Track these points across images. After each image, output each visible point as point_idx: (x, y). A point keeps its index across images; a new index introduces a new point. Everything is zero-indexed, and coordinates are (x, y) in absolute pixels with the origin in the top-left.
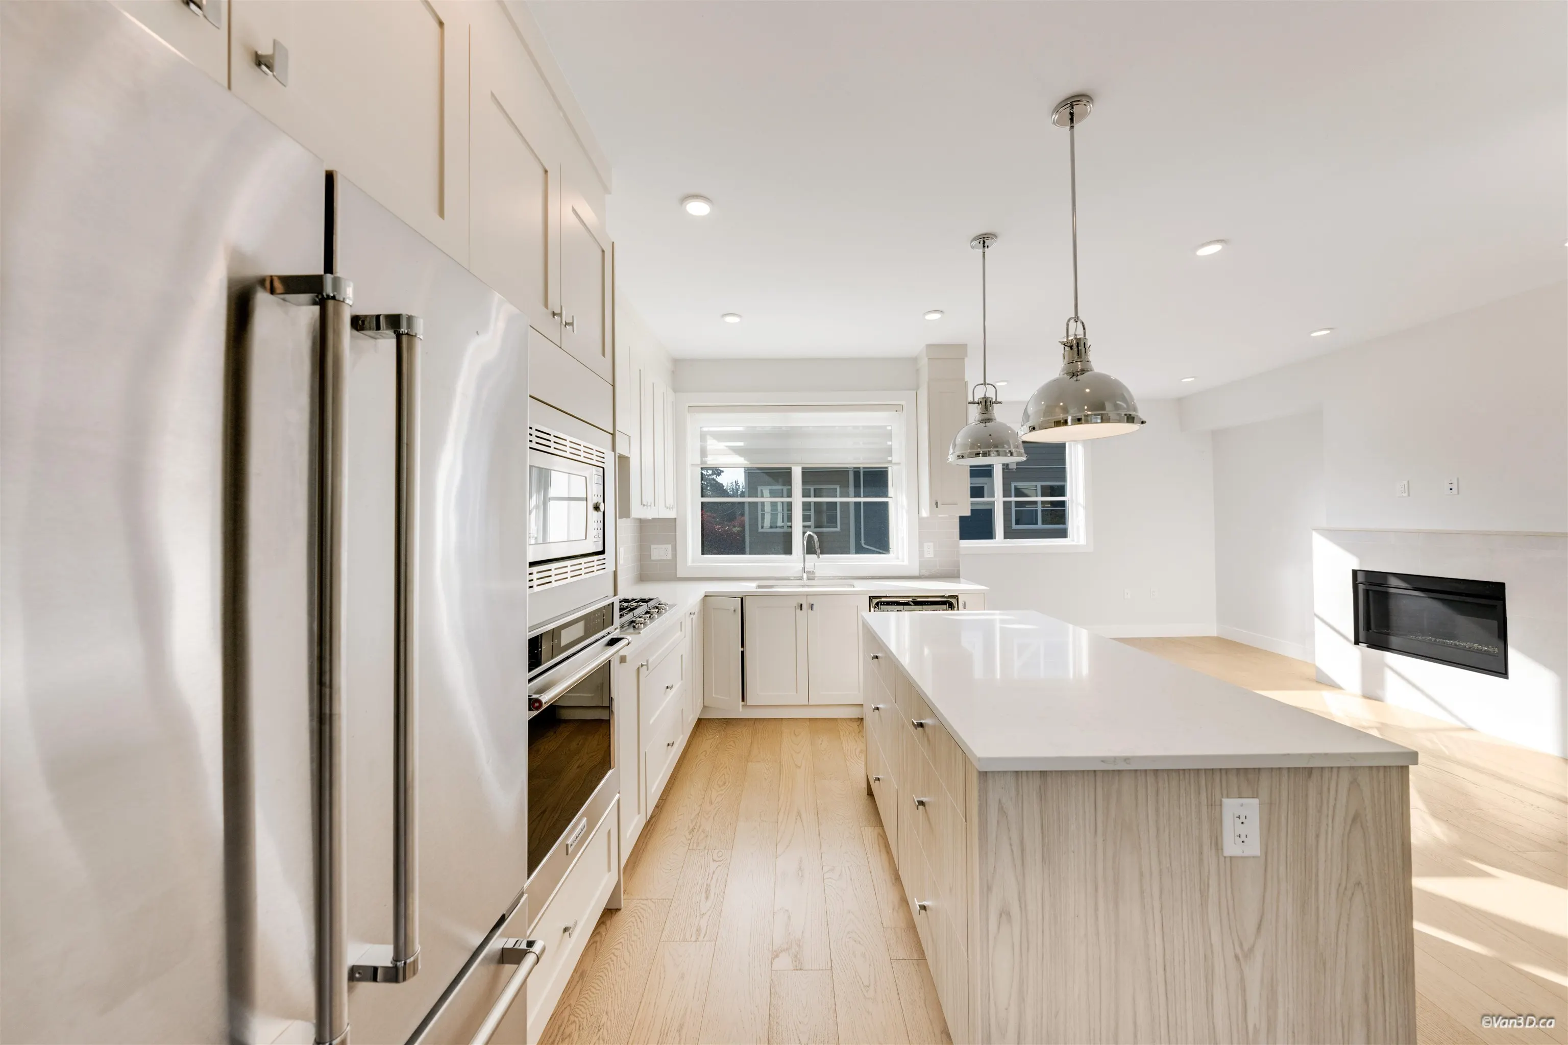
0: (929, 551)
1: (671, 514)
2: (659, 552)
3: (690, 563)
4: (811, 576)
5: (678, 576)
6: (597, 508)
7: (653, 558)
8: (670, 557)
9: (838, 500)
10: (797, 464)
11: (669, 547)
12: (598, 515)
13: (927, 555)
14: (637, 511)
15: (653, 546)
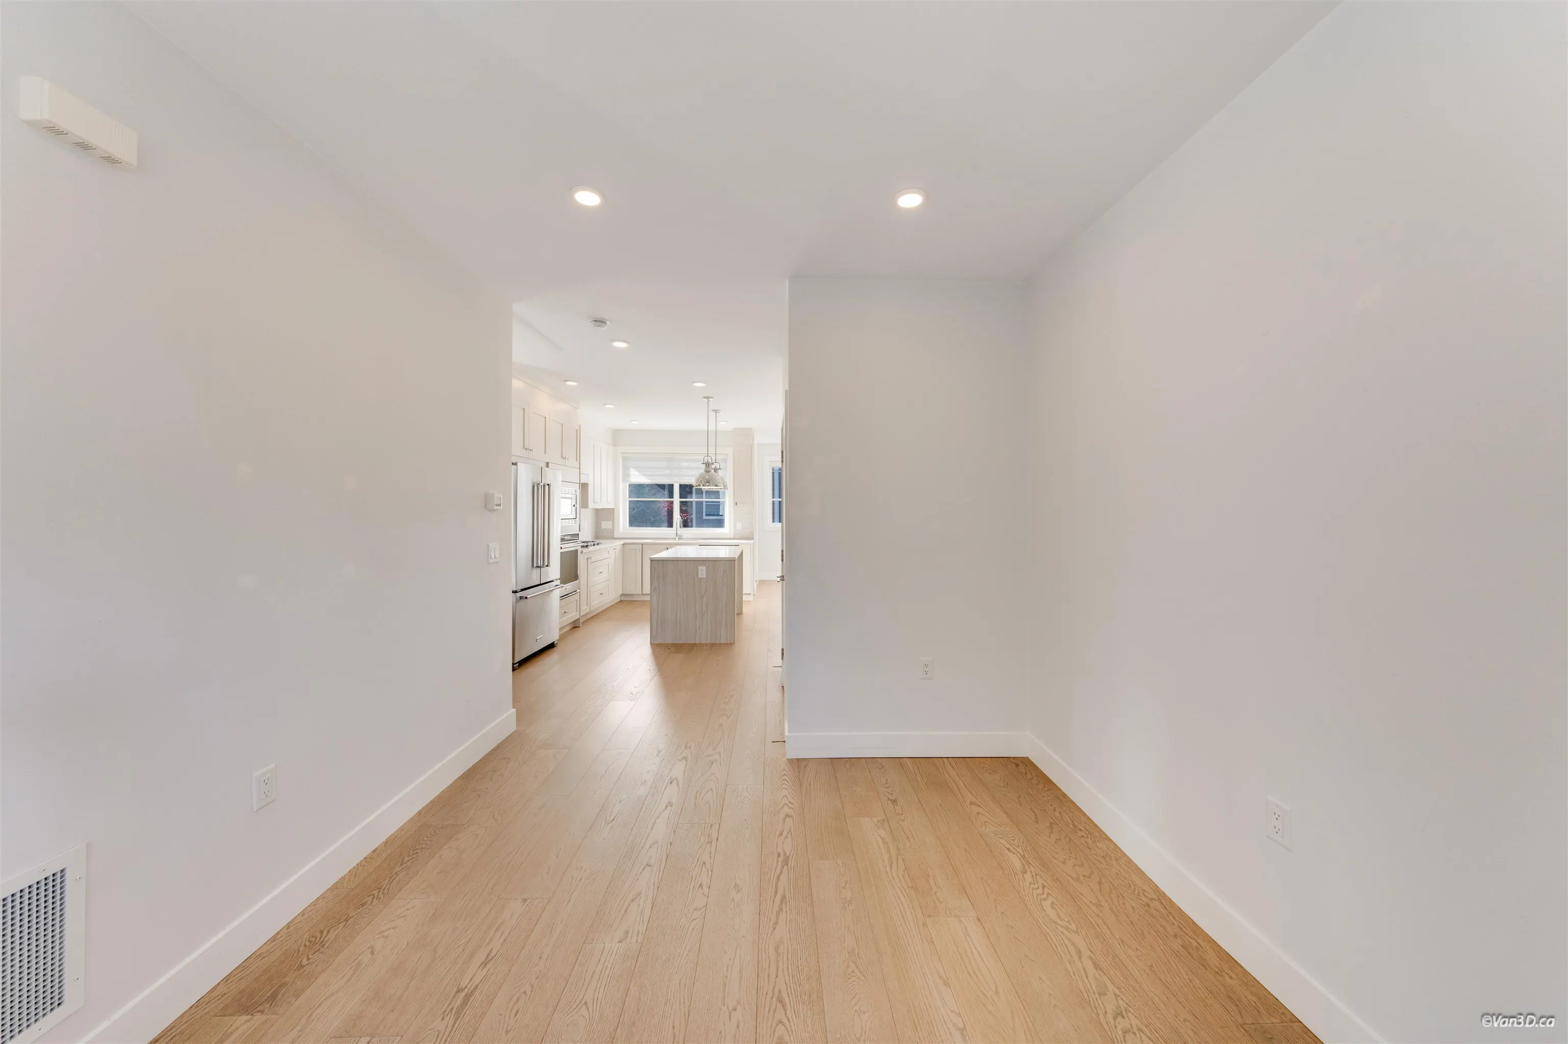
0: (739, 526)
1: (611, 506)
2: (606, 525)
3: (621, 530)
4: (680, 538)
5: (615, 537)
6: (574, 506)
7: (603, 528)
8: (611, 527)
9: (704, 500)
10: (677, 482)
11: (611, 522)
12: (574, 508)
13: (738, 528)
14: (591, 505)
15: (602, 522)
